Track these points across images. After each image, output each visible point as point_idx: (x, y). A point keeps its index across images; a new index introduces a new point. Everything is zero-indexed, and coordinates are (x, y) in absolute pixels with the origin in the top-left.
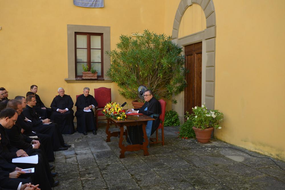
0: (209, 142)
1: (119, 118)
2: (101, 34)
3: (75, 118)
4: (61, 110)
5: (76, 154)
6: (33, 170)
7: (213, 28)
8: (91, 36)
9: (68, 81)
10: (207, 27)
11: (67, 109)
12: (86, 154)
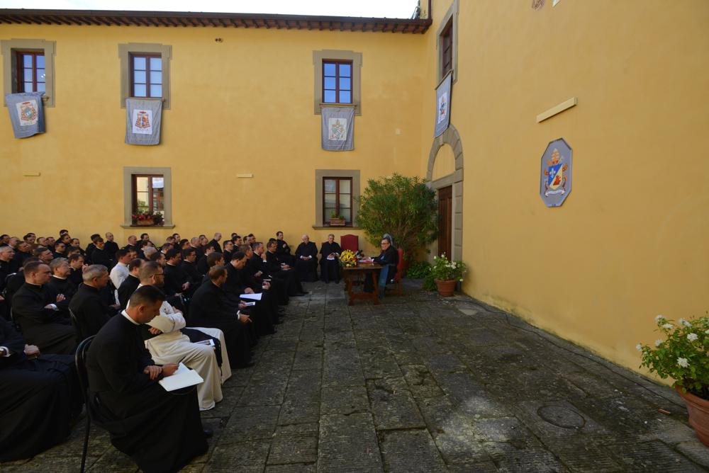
0: (452, 295)
1: (348, 265)
2: (350, 178)
3: (319, 266)
4: (304, 258)
5: (310, 300)
6: (254, 303)
7: (461, 170)
8: (340, 181)
9: (315, 228)
10: (457, 169)
11: (310, 256)
12: (319, 300)
